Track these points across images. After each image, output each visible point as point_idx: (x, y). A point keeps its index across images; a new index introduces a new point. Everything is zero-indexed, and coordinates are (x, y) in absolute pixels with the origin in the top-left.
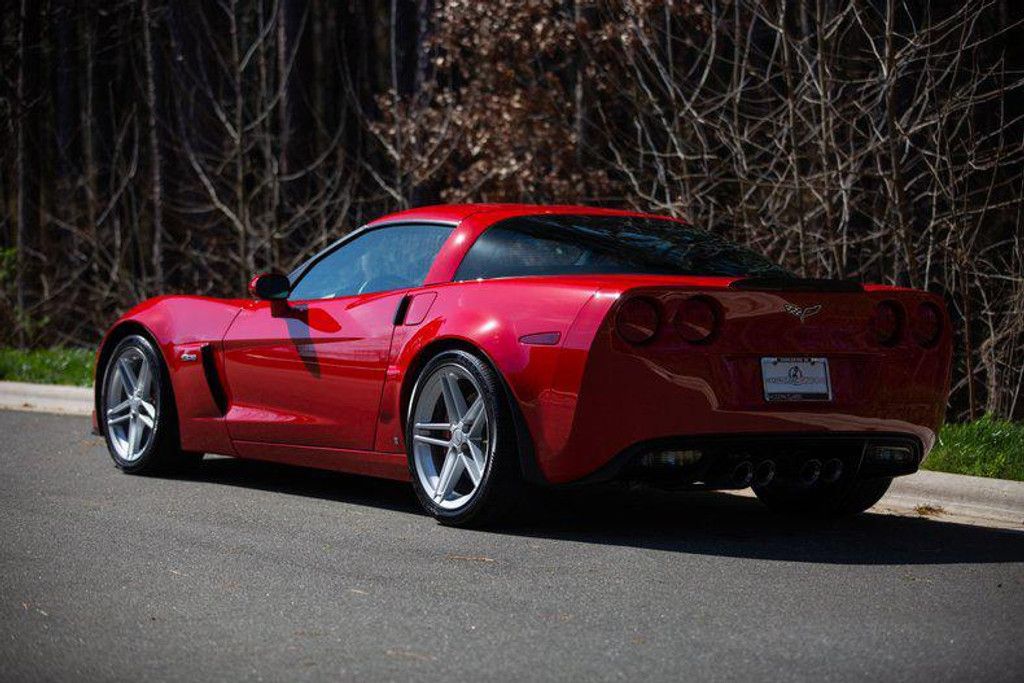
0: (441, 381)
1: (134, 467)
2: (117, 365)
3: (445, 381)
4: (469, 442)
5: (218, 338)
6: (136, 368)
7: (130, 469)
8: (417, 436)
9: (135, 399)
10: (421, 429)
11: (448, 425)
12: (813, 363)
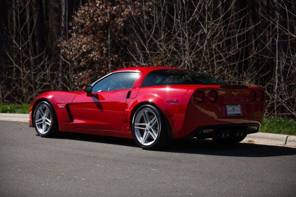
0: (143, 113)
1: (45, 135)
2: (38, 109)
3: (144, 113)
4: (151, 128)
5: (70, 102)
6: (44, 110)
7: (43, 136)
8: (135, 127)
9: (44, 118)
10: (136, 125)
11: (145, 124)
12: (237, 106)
